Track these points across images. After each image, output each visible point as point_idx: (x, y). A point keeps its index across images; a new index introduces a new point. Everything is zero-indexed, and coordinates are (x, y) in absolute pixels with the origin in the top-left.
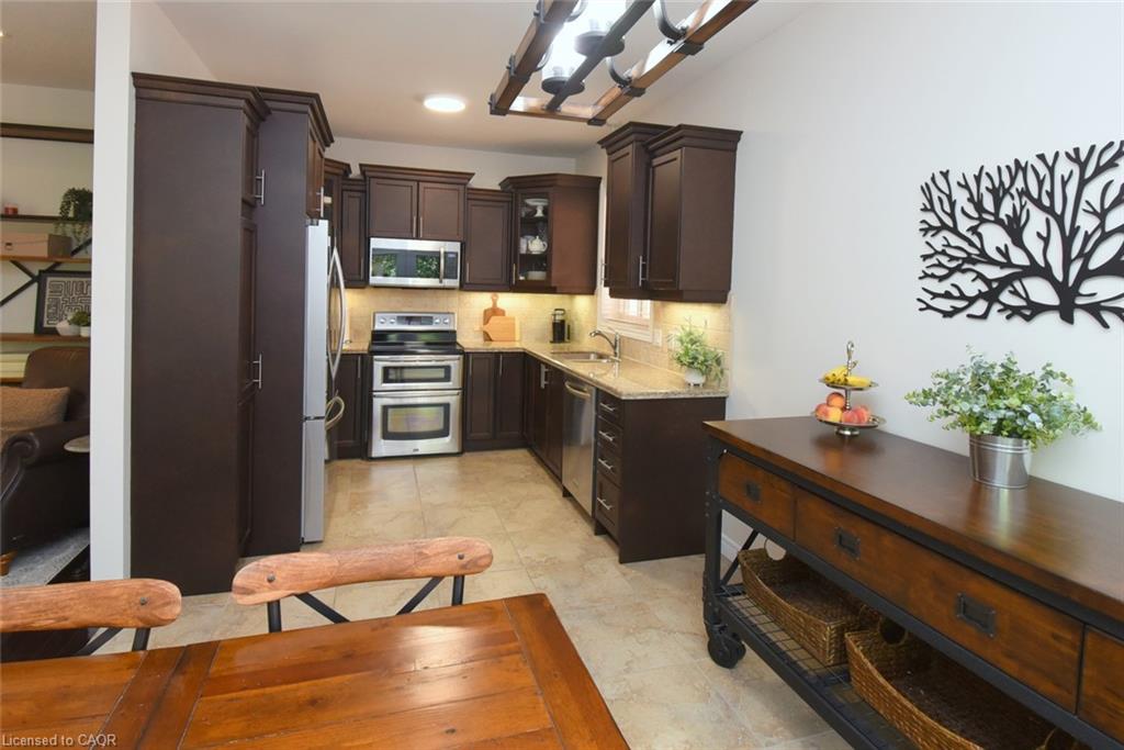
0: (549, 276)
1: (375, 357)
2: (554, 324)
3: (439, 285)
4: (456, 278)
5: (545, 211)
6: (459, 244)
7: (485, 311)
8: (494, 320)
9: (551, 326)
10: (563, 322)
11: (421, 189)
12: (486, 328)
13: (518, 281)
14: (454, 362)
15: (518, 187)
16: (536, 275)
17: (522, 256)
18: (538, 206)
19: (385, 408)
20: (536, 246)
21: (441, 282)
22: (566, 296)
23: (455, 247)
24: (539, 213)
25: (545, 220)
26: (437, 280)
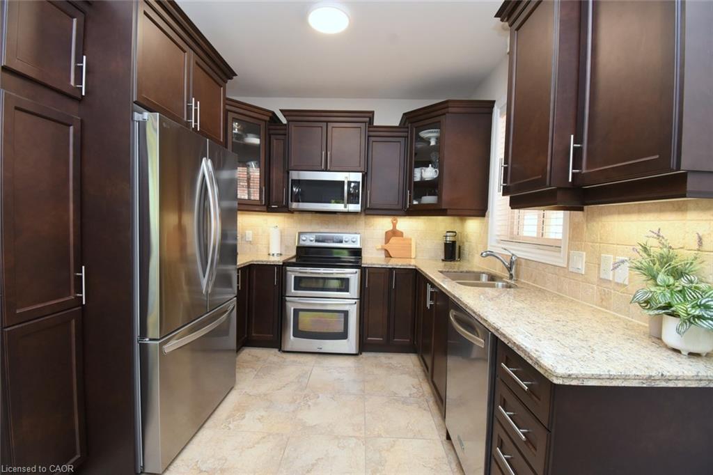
0: (440, 199)
1: (288, 268)
2: (446, 244)
3: (346, 210)
4: (358, 203)
5: (438, 139)
6: (361, 174)
7: (386, 232)
8: (393, 240)
9: (443, 247)
10: (454, 243)
11: (329, 128)
12: (387, 247)
13: (412, 206)
14: (353, 275)
15: (414, 120)
16: (428, 200)
17: (416, 183)
18: (431, 136)
19: (296, 312)
20: (429, 173)
21: (345, 207)
22: (456, 218)
23: (357, 177)
24: (433, 143)
25: (438, 148)
26: (343, 205)
